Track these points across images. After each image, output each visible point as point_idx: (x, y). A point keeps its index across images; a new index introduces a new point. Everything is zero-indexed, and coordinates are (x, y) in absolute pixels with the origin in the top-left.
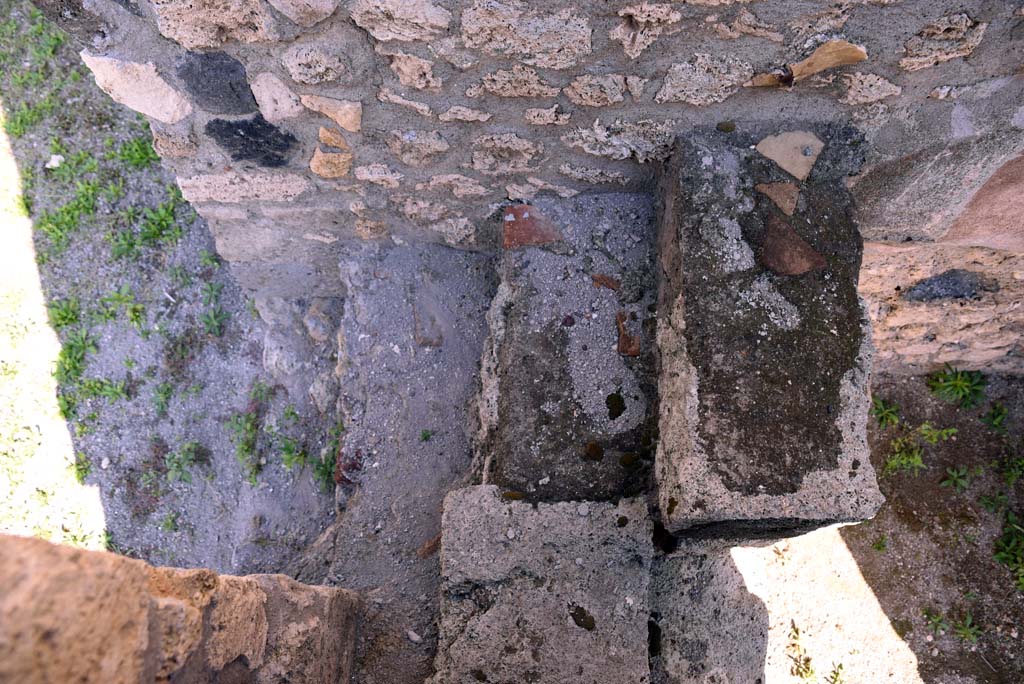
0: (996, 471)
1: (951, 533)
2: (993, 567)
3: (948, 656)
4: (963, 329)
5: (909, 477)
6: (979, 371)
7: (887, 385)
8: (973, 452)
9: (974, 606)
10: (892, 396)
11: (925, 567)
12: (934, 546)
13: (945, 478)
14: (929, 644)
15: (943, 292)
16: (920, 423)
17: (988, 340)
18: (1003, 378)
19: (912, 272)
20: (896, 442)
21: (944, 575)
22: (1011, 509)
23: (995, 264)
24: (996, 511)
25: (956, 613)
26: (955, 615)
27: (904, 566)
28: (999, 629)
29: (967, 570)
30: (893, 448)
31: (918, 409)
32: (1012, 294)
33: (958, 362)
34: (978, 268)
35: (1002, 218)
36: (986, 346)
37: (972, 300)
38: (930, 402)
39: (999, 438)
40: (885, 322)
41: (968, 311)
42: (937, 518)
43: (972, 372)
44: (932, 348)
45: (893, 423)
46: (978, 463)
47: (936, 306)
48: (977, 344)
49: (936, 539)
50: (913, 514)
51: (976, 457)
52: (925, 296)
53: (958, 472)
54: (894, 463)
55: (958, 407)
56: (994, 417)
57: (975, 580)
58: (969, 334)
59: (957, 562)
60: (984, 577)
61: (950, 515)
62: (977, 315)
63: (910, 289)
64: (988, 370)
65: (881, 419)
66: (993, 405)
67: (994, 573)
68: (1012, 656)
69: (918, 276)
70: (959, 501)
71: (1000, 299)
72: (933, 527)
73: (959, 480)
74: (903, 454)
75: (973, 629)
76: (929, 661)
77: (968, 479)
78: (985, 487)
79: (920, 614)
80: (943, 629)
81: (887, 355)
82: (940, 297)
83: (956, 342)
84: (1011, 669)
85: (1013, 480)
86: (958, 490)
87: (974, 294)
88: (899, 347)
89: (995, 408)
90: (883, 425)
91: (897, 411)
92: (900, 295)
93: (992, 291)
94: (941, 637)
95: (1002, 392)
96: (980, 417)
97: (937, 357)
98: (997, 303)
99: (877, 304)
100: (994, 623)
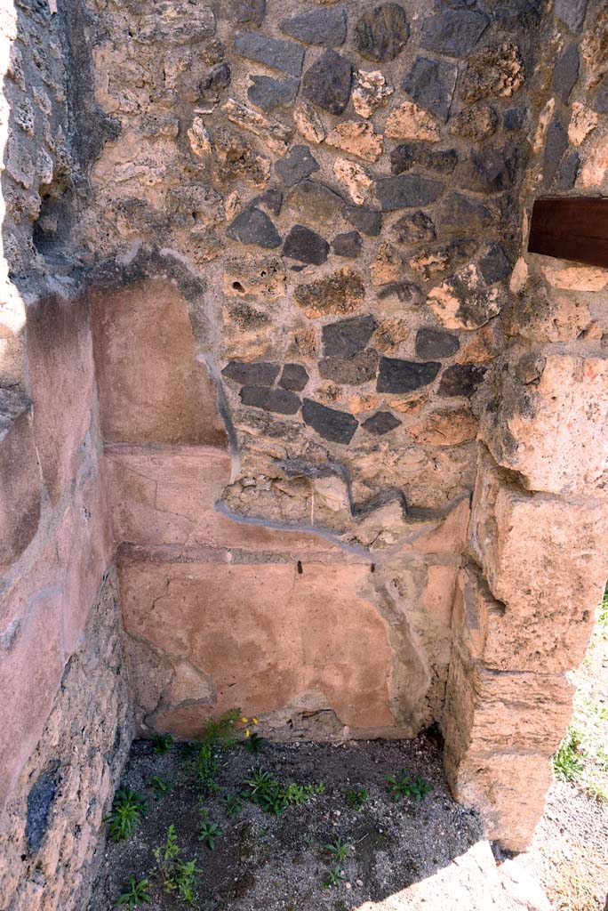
0: (206, 798)
1: (257, 848)
2: (286, 817)
3: (361, 871)
4: (80, 798)
5: (202, 879)
6: (116, 791)
7: (106, 885)
8: (186, 814)
9: (318, 841)
10: (119, 882)
11: (287, 879)
12: (267, 866)
13: (207, 843)
14: (353, 887)
15: (43, 811)
16: (152, 857)
17: (95, 778)
18: (126, 773)
19: (14, 839)
20: (166, 886)
21: (293, 862)
22: (238, 793)
23: (39, 759)
24: (240, 805)
25: (325, 856)
26: (326, 858)
27: (286, 899)
28: (335, 824)
29: (289, 839)
30: (171, 890)
31: (138, 856)
32: (66, 751)
33: (105, 808)
34: (36, 774)
35: (8, 745)
36: (99, 782)
37: (59, 785)
38: (135, 842)
39: (178, 789)
40: (48, 878)
41: (67, 791)
42: (243, 858)
43: (115, 797)
44: (86, 830)
45: (147, 886)
46: (197, 812)
47: (53, 820)
48: (95, 788)
49: (262, 864)
50: (238, 882)
51: (192, 812)
52: (41, 829)
53: (203, 830)
54: (187, 893)
55: (143, 817)
56: (160, 788)
57: (297, 835)
58: (85, 794)
59: (281, 848)
60: (294, 827)
61: (240, 845)
62: (73, 783)
63: (29, 844)
64: (117, 783)
65: (140, 898)
66: (148, 786)
67: (291, 818)
68: (355, 819)
69: (21, 833)
70: (228, 834)
71: (66, 761)
72: (250, 863)
73: (210, 831)
74: (179, 880)
75: (338, 845)
76: (368, 889)
77: (210, 823)
78: (219, 810)
79: (328, 891)
80: (340, 871)
81: (78, 879)
82: (47, 814)
83: (88, 806)
84: (364, 821)
85: (216, 786)
86: (220, 833)
87: (55, 781)
88: (76, 864)
89: (151, 786)
90: (147, 897)
91: (136, 878)
92: (31, 856)
93: (59, 767)
94: (346, 875)
95: (138, 776)
96: (156, 800)
97: (95, 827)
98: (69, 764)
99: (28, 884)
100: (331, 827)
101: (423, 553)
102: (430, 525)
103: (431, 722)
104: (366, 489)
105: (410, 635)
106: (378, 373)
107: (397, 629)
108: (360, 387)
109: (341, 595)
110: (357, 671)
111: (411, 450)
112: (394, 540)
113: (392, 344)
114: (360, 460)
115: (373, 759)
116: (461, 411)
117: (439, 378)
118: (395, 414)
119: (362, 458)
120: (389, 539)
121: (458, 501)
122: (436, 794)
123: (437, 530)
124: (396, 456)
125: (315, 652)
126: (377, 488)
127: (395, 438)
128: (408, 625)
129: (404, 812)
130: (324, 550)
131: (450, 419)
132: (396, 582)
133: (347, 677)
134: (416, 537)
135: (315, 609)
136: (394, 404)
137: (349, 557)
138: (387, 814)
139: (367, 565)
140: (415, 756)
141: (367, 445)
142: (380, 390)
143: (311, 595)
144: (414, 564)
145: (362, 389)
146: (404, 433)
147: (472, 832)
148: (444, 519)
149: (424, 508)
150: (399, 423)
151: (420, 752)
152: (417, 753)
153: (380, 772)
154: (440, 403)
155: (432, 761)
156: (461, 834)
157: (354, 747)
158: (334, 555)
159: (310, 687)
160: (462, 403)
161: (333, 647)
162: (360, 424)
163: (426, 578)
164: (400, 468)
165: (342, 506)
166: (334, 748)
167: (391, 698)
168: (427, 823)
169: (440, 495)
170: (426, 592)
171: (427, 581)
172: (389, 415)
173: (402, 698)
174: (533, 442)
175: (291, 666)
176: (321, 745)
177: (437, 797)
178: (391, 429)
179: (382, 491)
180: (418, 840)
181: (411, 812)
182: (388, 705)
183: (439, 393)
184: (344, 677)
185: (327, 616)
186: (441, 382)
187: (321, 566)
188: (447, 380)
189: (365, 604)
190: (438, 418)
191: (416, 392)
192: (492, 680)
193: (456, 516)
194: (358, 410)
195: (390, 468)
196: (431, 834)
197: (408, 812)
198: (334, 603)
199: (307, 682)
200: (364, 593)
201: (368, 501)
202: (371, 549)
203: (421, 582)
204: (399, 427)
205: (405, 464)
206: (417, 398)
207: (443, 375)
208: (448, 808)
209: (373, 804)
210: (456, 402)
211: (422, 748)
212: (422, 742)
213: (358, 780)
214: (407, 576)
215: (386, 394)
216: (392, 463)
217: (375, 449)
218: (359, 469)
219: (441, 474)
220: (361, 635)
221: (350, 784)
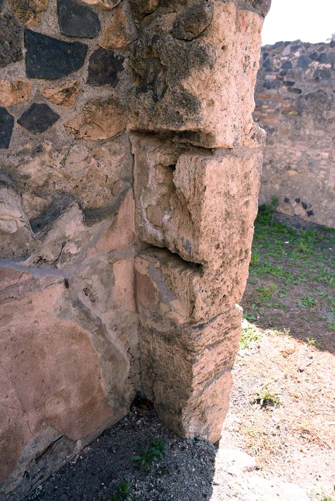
101: (106, 253)
102: (106, 223)
103: (135, 394)
104: (39, 200)
105: (108, 334)
106: (24, 51)
107: (98, 334)
108: (7, 69)
109: (42, 325)
110: (74, 389)
111: (75, 147)
112: (78, 248)
113: (34, 12)
114: (26, 166)
115: (110, 450)
116: (110, 101)
117: (87, 64)
118: (51, 106)
119: (27, 162)
120: (73, 249)
121: (124, 194)
122: (170, 444)
123: (113, 227)
124: (62, 157)
125: (32, 395)
126: (49, 198)
127: (56, 136)
128: (105, 326)
129: (160, 476)
130: (13, 282)
131: (103, 109)
132: (86, 291)
133: (67, 400)
134: (96, 240)
135: (20, 352)
136: (49, 92)
137: (42, 281)
138: (150, 489)
139: (60, 283)
140: (138, 426)
141: (28, 146)
142: (30, 74)
143: (12, 339)
144: (100, 266)
145: (9, 72)
146: (64, 129)
147: (209, 453)
148: (116, 214)
149: (96, 209)
150: (56, 117)
151: (139, 421)
152: (137, 423)
153: (122, 459)
154: (91, 93)
155: (151, 422)
156: (204, 459)
157: (89, 453)
158: (25, 284)
159: (37, 429)
160: (110, 93)
161: (48, 380)
162: (16, 120)
163: (112, 277)
164: (69, 169)
165: (21, 224)
166: (74, 465)
167: (106, 394)
168: (179, 471)
169: (107, 192)
170: (115, 290)
171: (114, 277)
172: (46, 107)
173: (114, 389)
174: (212, 95)
175: (12, 423)
176: (62, 471)
177: (172, 446)
178: (51, 125)
179: (55, 199)
180: (183, 490)
181: (165, 470)
182: (106, 401)
183: (88, 82)
184: (65, 401)
185: (34, 353)
186: (90, 69)
187: (13, 303)
188: (94, 66)
189: (68, 323)
190: (94, 108)
191: (69, 78)
192: (200, 334)
193: (125, 207)
194: (11, 100)
195: (57, 173)
196: (187, 477)
197: (163, 473)
198: (39, 335)
199: (33, 427)
200: (64, 313)
201: (44, 213)
202: (59, 265)
203: (108, 281)
204: (58, 122)
205: (72, 163)
206: (71, 85)
207: (90, 60)
208: (183, 448)
209: (135, 489)
210: (105, 92)
211: (138, 417)
212: (136, 413)
213: (111, 478)
214: (95, 282)
215: (38, 81)
216: (59, 166)
217: (39, 150)
218: (27, 177)
219: (104, 171)
220: (69, 355)
221: (108, 487)
